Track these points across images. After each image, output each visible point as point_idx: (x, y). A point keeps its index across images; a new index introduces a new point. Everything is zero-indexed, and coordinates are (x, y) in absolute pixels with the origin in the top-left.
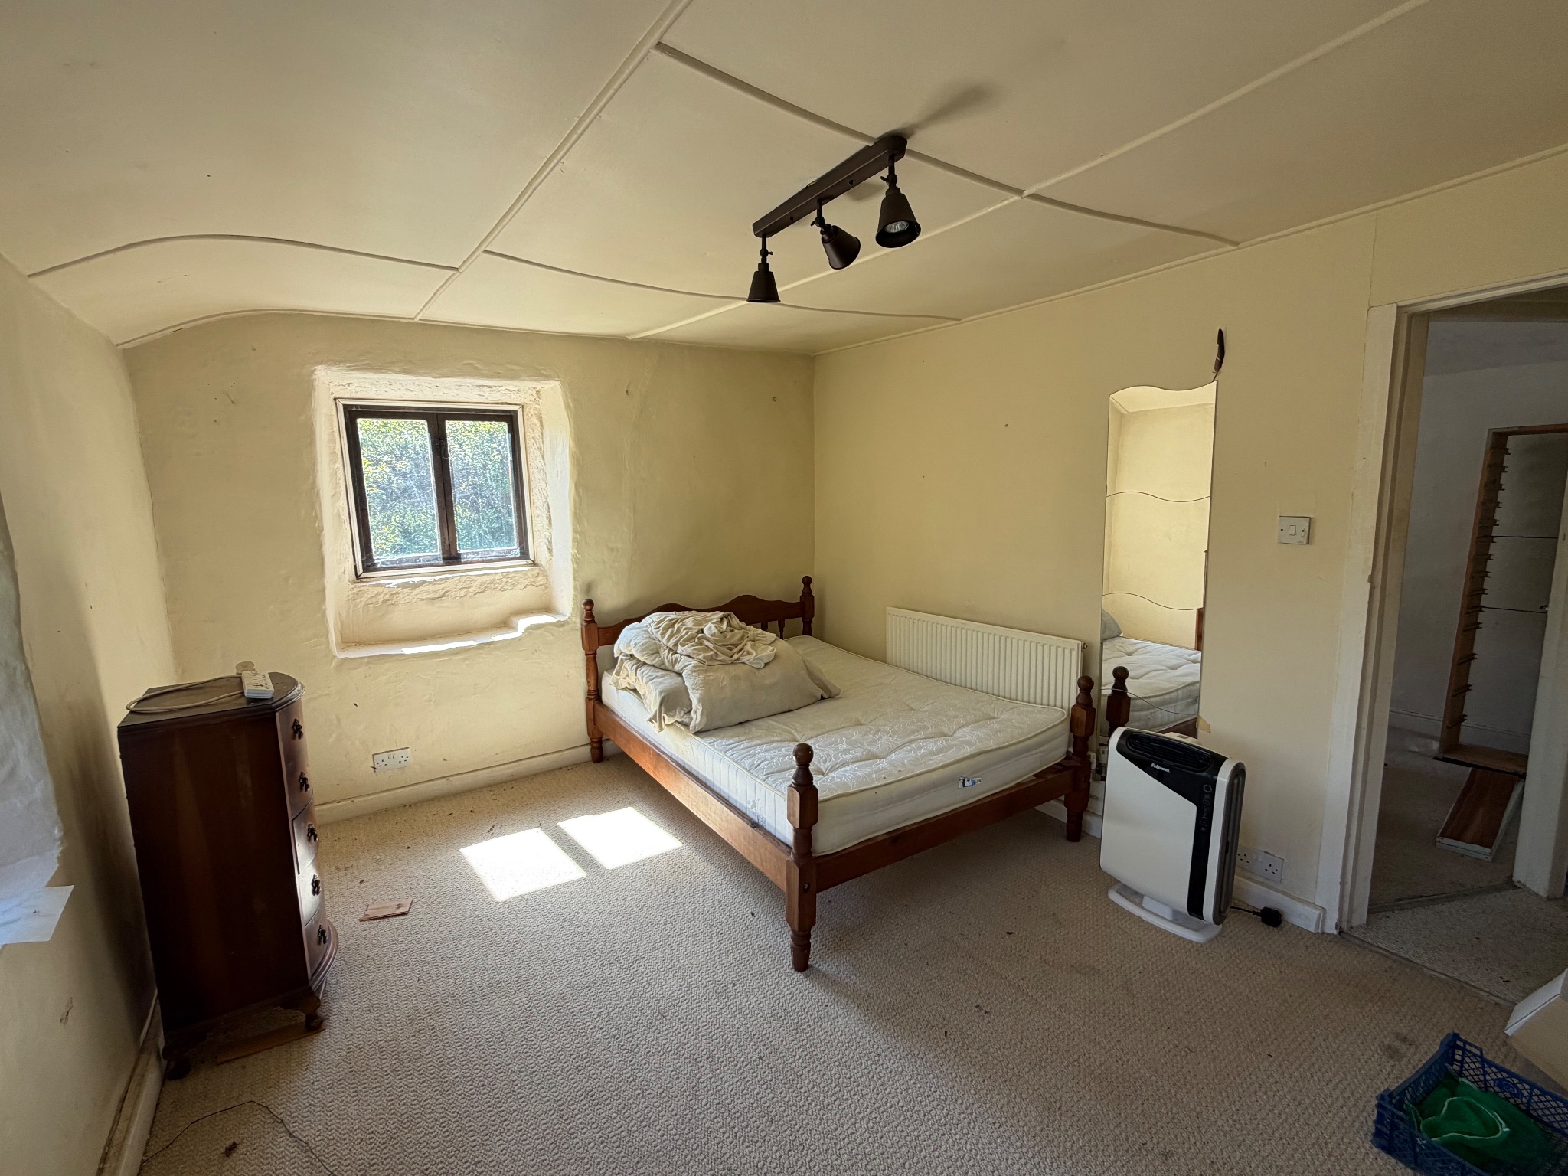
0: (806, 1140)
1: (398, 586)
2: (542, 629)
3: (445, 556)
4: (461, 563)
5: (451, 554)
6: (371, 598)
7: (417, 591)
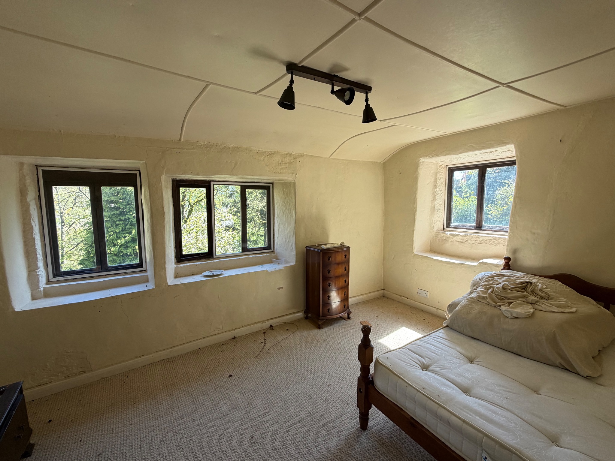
0: (275, 425)
1: (450, 234)
2: (487, 265)
3: (477, 226)
4: (482, 230)
5: (480, 225)
6: (442, 237)
7: (455, 238)
